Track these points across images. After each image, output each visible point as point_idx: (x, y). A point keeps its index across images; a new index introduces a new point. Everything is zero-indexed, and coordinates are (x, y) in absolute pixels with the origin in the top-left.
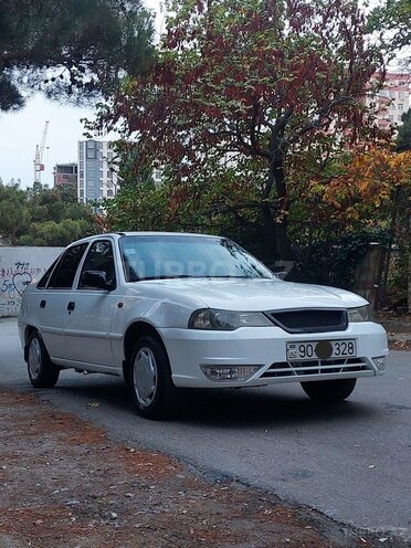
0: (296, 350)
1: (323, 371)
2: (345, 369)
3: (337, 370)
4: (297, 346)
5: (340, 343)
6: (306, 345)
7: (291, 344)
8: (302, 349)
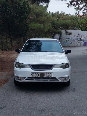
0: (34, 75)
1: (42, 80)
2: (50, 80)
3: (48, 80)
4: (34, 74)
5: (47, 73)
6: (37, 74)
7: (33, 73)
8: (36, 74)
